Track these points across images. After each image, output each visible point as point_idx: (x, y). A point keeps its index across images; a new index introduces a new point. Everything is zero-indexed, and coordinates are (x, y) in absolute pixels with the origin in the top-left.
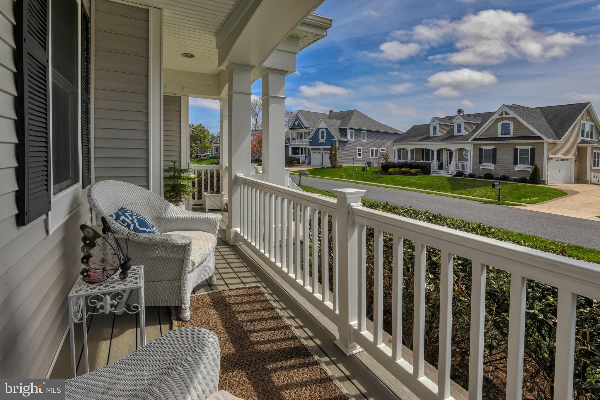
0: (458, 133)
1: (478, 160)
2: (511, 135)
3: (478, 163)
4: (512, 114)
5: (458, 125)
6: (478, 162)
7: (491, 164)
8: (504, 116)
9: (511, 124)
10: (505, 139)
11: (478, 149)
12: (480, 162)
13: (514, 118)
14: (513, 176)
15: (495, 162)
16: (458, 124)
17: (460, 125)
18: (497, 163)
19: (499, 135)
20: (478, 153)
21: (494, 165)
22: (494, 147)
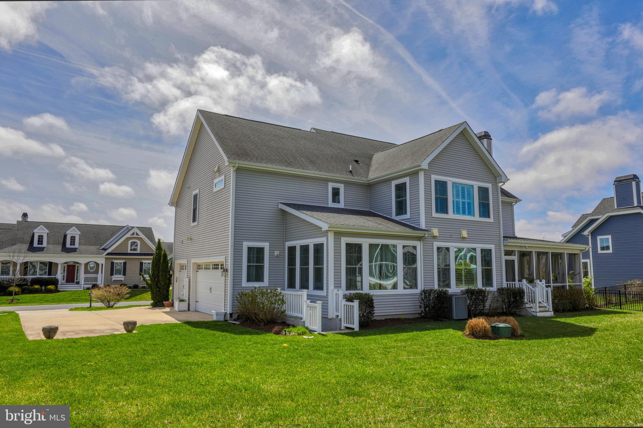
0: (71, 245)
1: (110, 273)
2: (138, 251)
3: (110, 276)
4: (142, 235)
5: (72, 237)
6: (110, 274)
7: (121, 276)
8: (135, 236)
9: (139, 242)
10: (134, 254)
11: (110, 263)
12: (112, 274)
13: (141, 238)
14: (141, 284)
15: (124, 274)
16: (72, 235)
17: (74, 237)
18: (126, 274)
19: (129, 252)
20: (110, 266)
21: (123, 276)
22: (124, 261)
